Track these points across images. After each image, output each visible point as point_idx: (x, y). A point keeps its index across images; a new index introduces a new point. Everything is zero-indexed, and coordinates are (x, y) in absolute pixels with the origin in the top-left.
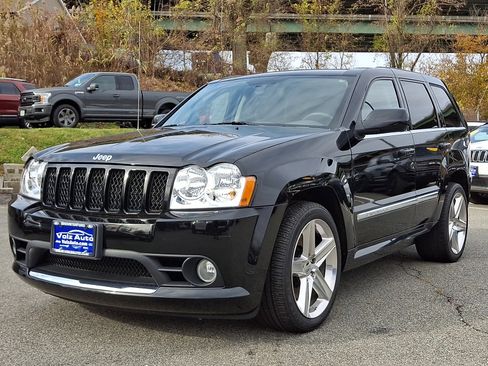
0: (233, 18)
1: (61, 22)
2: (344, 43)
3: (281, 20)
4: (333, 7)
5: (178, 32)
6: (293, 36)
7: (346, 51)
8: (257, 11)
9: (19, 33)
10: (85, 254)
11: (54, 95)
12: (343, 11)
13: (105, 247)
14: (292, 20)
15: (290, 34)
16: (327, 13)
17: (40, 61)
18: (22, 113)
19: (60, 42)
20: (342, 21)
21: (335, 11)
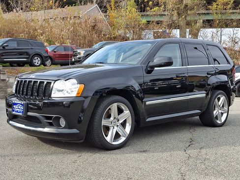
0: (179, 14)
1: (95, 20)
2: (235, 24)
3: (203, 14)
4: (229, 6)
5: (153, 22)
6: (208, 21)
7: (235, 27)
8: (191, 10)
9: (77, 25)
10: (21, 114)
11: (86, 52)
12: (234, 8)
13: (28, 111)
14: (208, 14)
15: (207, 20)
16: (226, 9)
17: (85, 37)
18: (73, 60)
19: (94, 28)
20: (233, 13)
21: (230, 8)
